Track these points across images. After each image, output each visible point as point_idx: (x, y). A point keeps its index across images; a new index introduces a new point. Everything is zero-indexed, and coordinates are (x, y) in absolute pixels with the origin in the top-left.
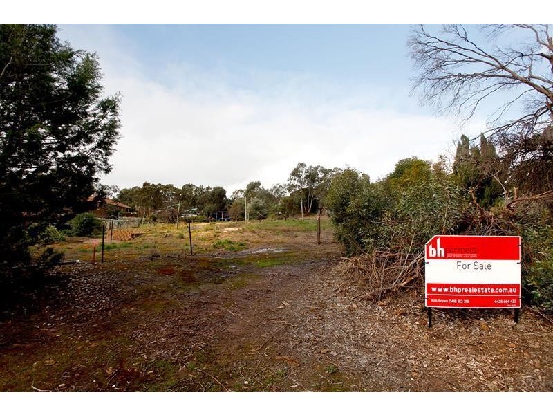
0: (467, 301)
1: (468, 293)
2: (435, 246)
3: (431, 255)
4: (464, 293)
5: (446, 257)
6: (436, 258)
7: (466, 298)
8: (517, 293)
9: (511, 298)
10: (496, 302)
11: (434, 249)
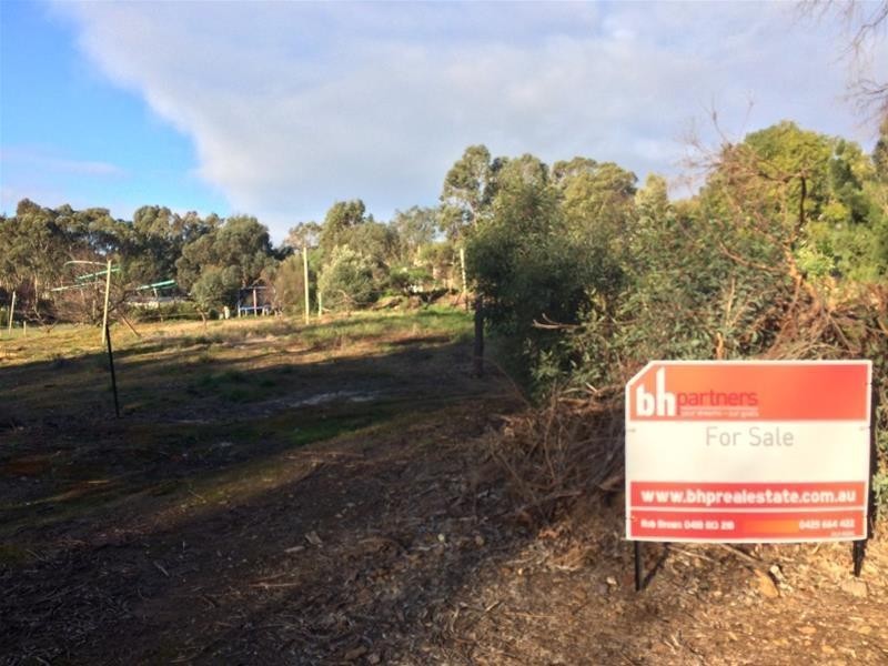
0: (729, 525)
1: (732, 505)
2: (651, 389)
3: (640, 411)
4: (722, 504)
5: (679, 416)
6: (655, 417)
7: (728, 517)
8: (859, 502)
9: (840, 516)
10: (803, 525)
11: (650, 398)
